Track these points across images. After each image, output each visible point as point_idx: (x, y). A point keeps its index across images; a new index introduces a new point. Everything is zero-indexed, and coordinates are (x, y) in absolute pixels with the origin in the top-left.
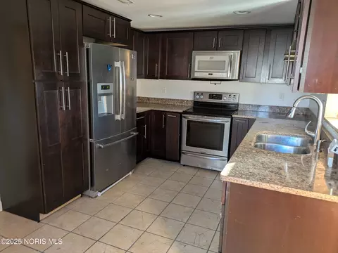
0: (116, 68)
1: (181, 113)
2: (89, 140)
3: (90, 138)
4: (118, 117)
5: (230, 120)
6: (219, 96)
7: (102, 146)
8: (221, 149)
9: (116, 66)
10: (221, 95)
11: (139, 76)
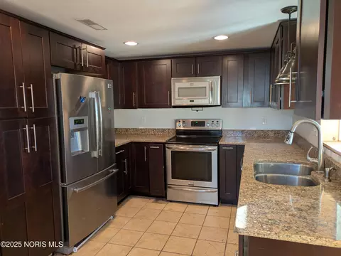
0: (90, 99)
1: (164, 144)
2: (61, 184)
3: (62, 182)
4: (95, 154)
5: (216, 148)
6: (202, 123)
7: (77, 190)
8: (210, 180)
9: (90, 97)
10: (204, 122)
11: (117, 106)
